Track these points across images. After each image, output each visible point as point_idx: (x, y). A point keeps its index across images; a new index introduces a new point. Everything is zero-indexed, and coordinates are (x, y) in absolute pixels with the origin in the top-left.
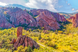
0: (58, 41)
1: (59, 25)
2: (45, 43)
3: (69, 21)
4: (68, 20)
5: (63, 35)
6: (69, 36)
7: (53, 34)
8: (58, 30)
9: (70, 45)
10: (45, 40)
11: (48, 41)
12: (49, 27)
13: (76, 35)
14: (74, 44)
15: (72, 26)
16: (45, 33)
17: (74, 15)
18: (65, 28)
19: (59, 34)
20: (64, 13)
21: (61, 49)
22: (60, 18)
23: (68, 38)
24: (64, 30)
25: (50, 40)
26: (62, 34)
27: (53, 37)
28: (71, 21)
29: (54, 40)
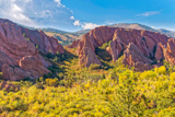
0: (47, 107)
1: (48, 64)
3: (71, 51)
4: (68, 49)
5: (60, 88)
6: (74, 89)
7: (32, 89)
8: (45, 77)
9: (78, 113)
10: (9, 110)
12: (18, 71)
13: (87, 85)
14: (86, 107)
15: (78, 65)
16: (8, 90)
17: (81, 38)
18: (63, 71)
19: (47, 89)
20: (57, 31)
22: (48, 44)
23: (71, 94)
24: (60, 75)
25: (23, 108)
26: (56, 86)
27: (31, 98)
28: (76, 51)
29: (36, 106)
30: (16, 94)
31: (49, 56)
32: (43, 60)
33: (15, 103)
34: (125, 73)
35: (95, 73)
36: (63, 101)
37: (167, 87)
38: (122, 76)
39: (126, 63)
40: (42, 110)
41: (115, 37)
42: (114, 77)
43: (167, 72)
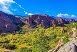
0: (16, 41)
1: (16, 27)
2: (2, 46)
3: (24, 22)
5: (20, 35)
6: (25, 35)
8: (15, 31)
10: (3, 43)
11: (6, 44)
13: (30, 33)
15: (27, 27)
16: (2, 36)
18: (22, 29)
19: (16, 35)
21: (20, 48)
22: (16, 20)
24: (21, 30)
25: (8, 42)
27: (11, 38)
28: (26, 22)
29: (12, 41)
30: (5, 37)
31: (17, 24)
32: (14, 25)
33: (5, 40)
34: (41, 29)
35: (32, 29)
36: (22, 39)
37: (53, 33)
38: (40, 30)
39: (41, 26)
40: (14, 42)
41: (38, 18)
42: (38, 31)
43: (53, 29)
